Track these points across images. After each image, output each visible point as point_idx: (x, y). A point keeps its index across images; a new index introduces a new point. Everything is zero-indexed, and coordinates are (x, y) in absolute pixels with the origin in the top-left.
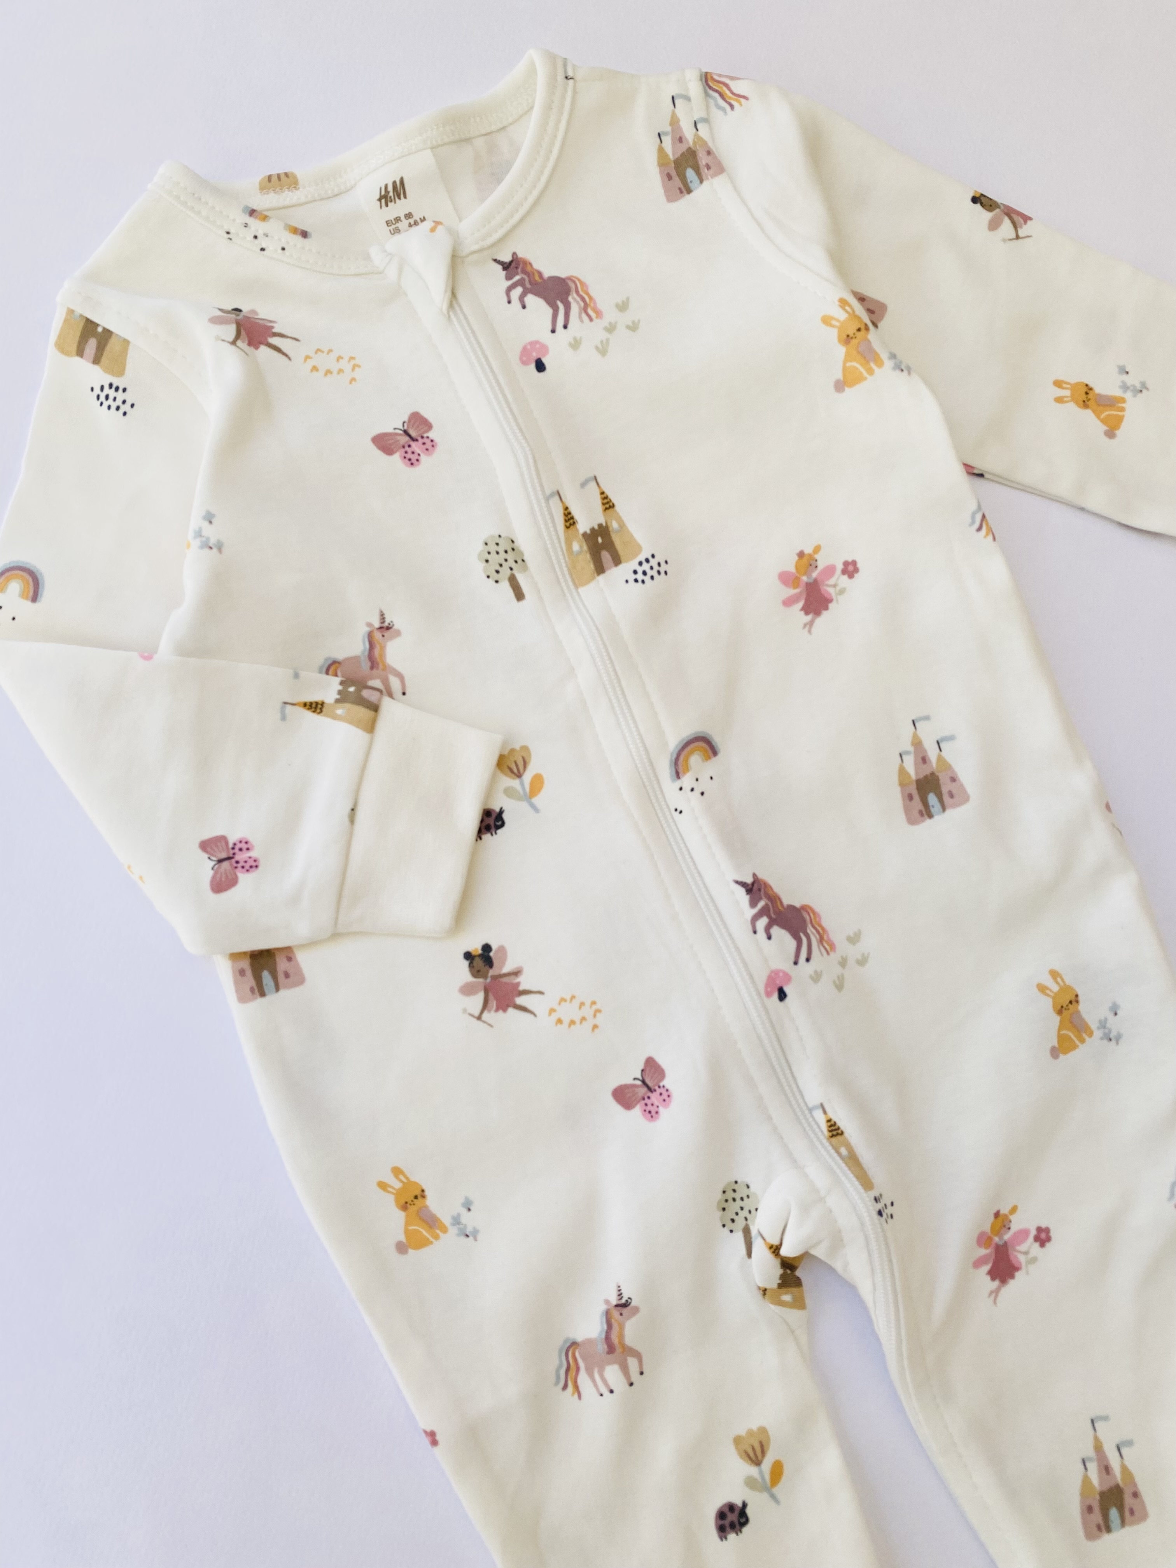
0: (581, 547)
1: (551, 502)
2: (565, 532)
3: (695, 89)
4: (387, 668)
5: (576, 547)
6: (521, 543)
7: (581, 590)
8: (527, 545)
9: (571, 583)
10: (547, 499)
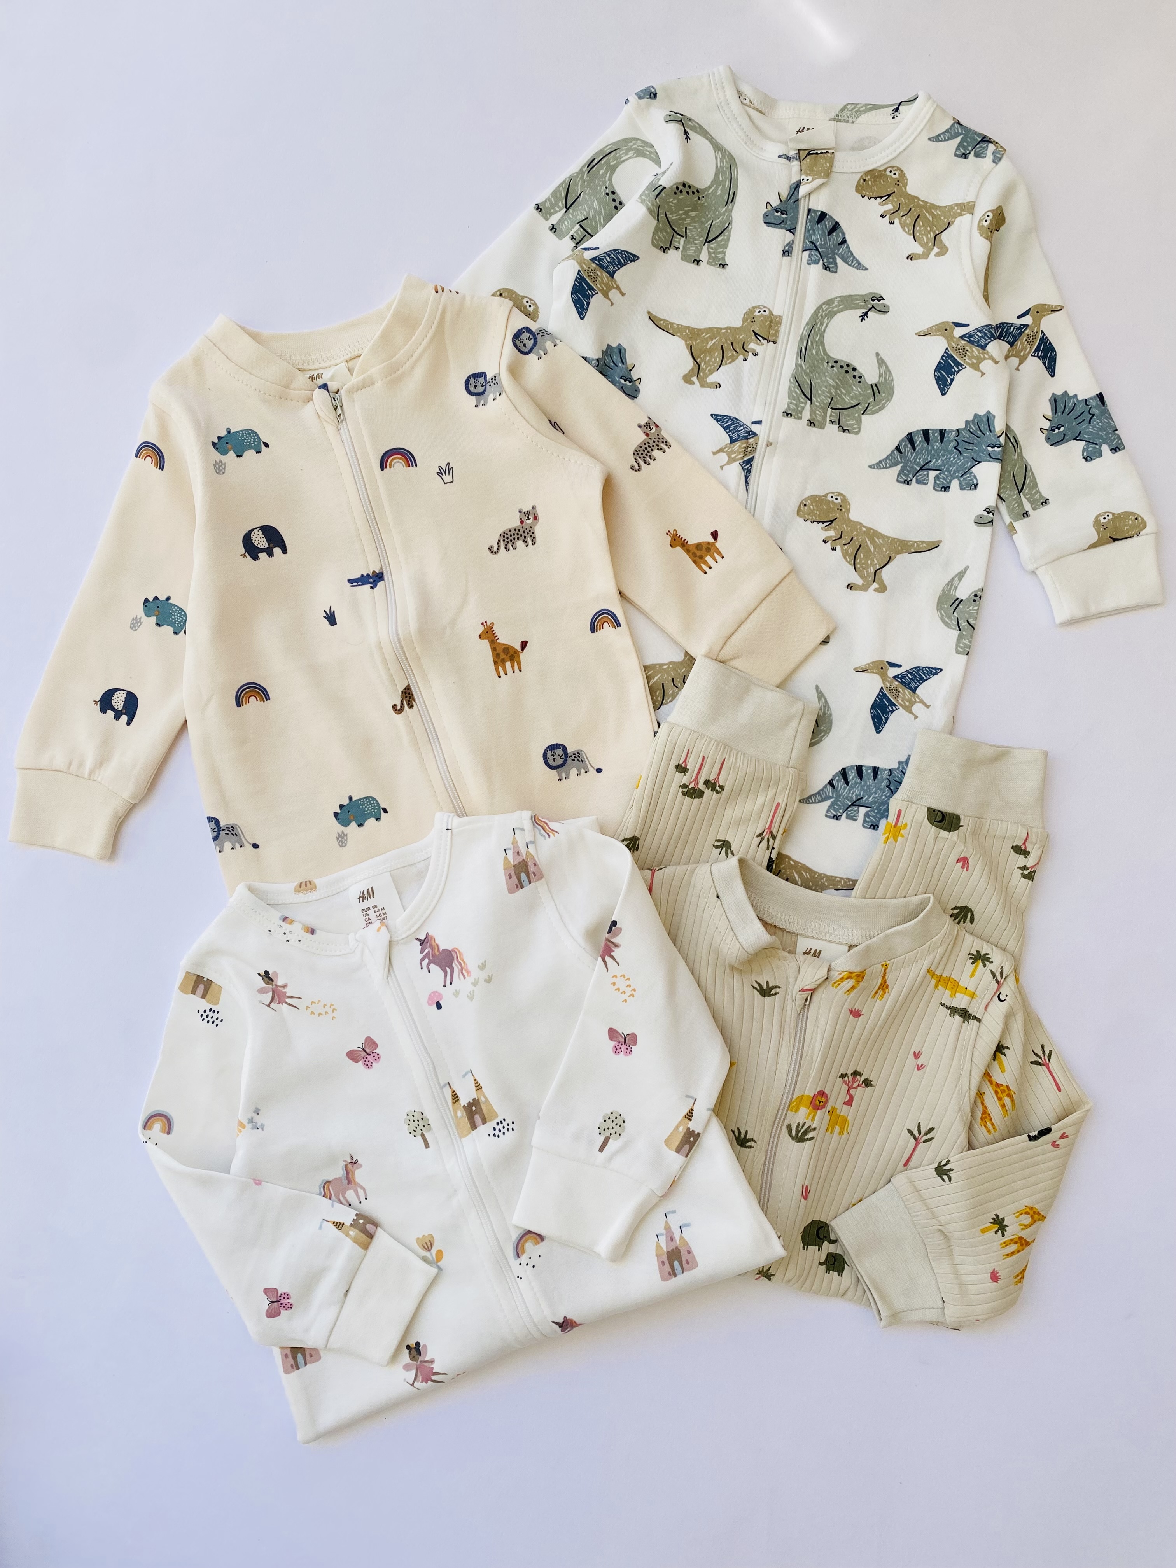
0: (462, 1114)
1: (444, 1089)
2: (453, 1106)
3: (527, 824)
4: (357, 1184)
5: (459, 1114)
6: (427, 1114)
7: (463, 1139)
8: (431, 1116)
9: (457, 1136)
10: (442, 1088)
